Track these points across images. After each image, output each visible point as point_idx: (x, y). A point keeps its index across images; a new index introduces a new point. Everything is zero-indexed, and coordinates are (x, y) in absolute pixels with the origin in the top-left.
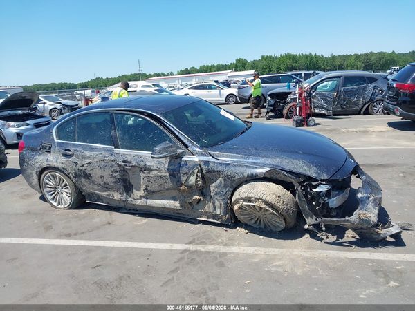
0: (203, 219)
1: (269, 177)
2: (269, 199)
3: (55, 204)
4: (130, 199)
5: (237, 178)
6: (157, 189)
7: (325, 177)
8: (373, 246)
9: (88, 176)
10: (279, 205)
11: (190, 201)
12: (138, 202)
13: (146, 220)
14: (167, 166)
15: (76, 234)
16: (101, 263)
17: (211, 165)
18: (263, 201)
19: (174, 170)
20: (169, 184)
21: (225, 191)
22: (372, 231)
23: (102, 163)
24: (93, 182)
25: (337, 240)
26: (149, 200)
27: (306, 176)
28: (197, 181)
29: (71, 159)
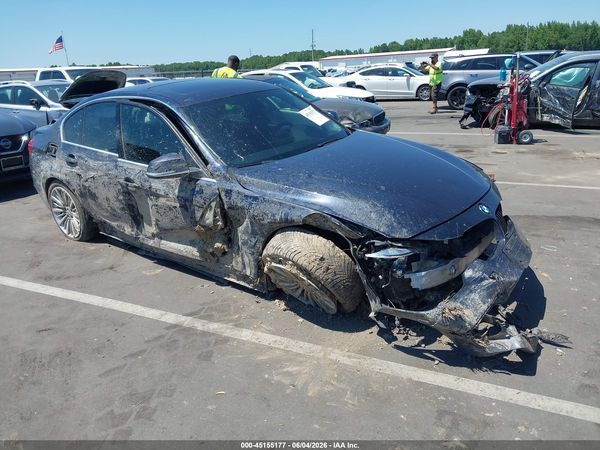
0: (232, 280)
1: (314, 224)
2: (303, 262)
3: (66, 231)
4: (141, 236)
5: (266, 221)
6: (169, 226)
7: (404, 234)
8: (472, 366)
9: (94, 197)
10: (319, 273)
11: (211, 250)
12: (151, 243)
13: (161, 270)
14: (176, 191)
15: (58, 278)
16: (53, 326)
17: (234, 196)
18: (295, 264)
19: (186, 200)
20: (181, 221)
21: (254, 241)
22: (469, 340)
23: (106, 179)
24: (99, 206)
25: (419, 345)
26: (163, 241)
27: (370, 231)
28: (215, 221)
29: (76, 170)
